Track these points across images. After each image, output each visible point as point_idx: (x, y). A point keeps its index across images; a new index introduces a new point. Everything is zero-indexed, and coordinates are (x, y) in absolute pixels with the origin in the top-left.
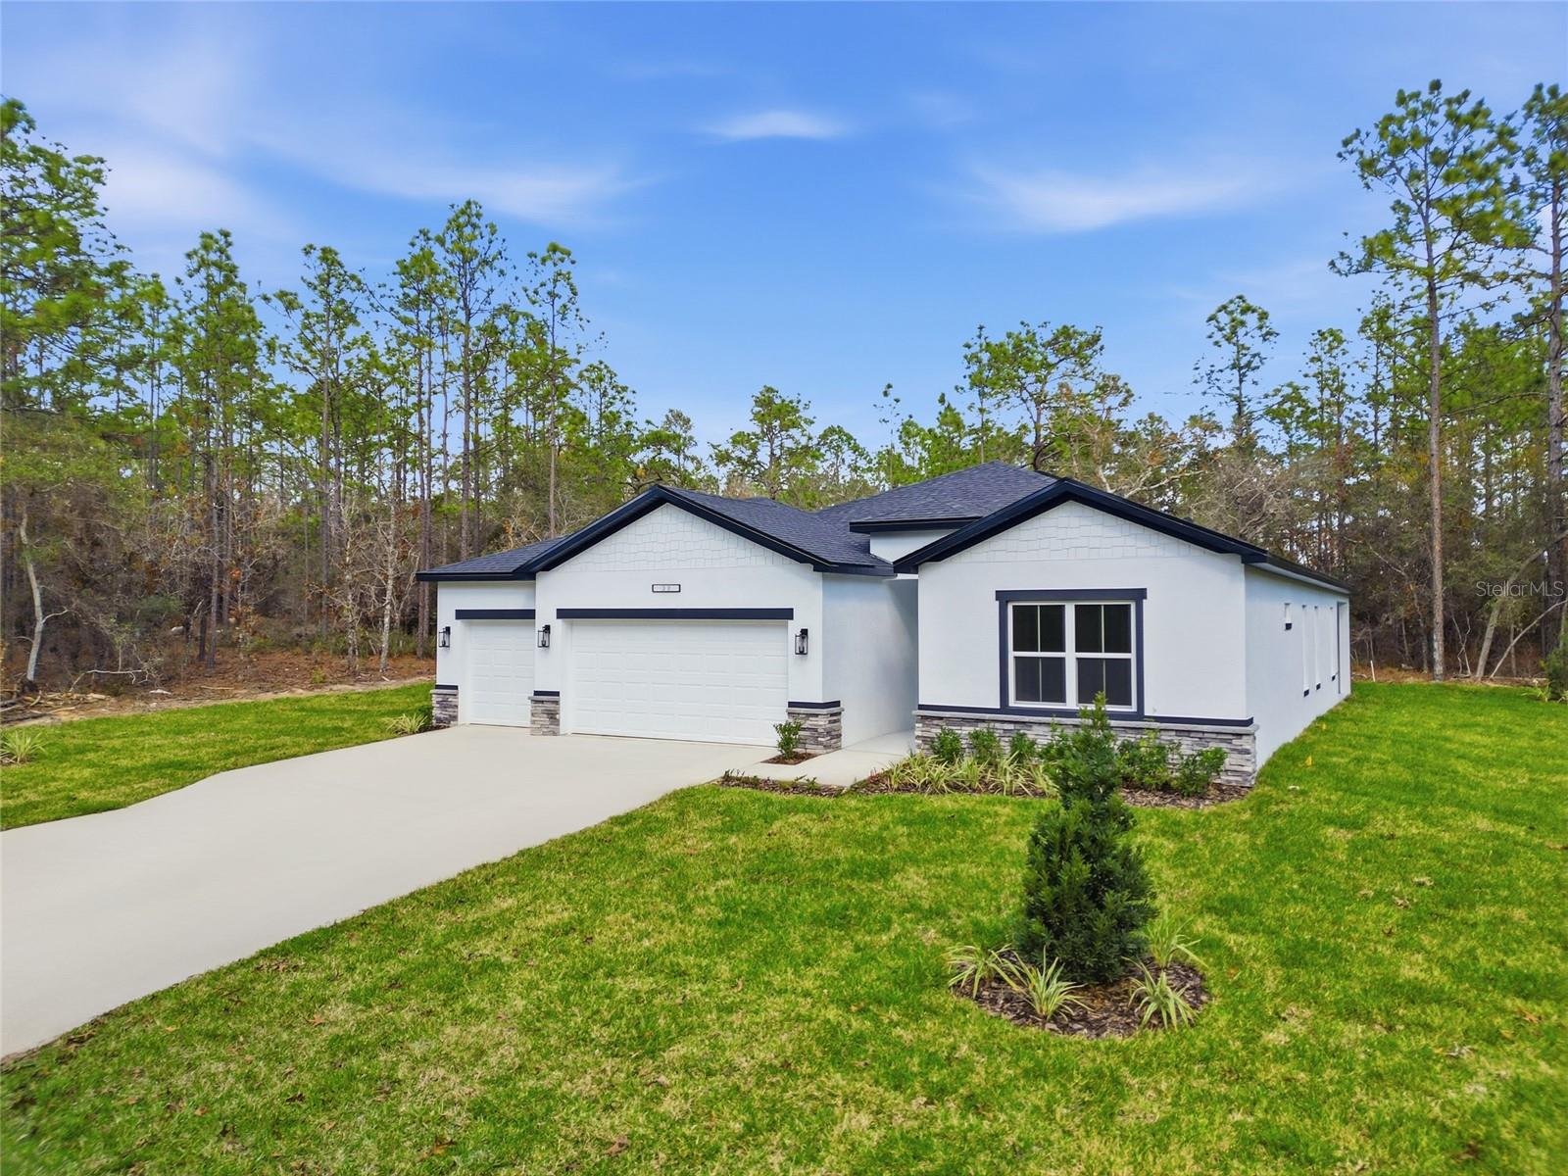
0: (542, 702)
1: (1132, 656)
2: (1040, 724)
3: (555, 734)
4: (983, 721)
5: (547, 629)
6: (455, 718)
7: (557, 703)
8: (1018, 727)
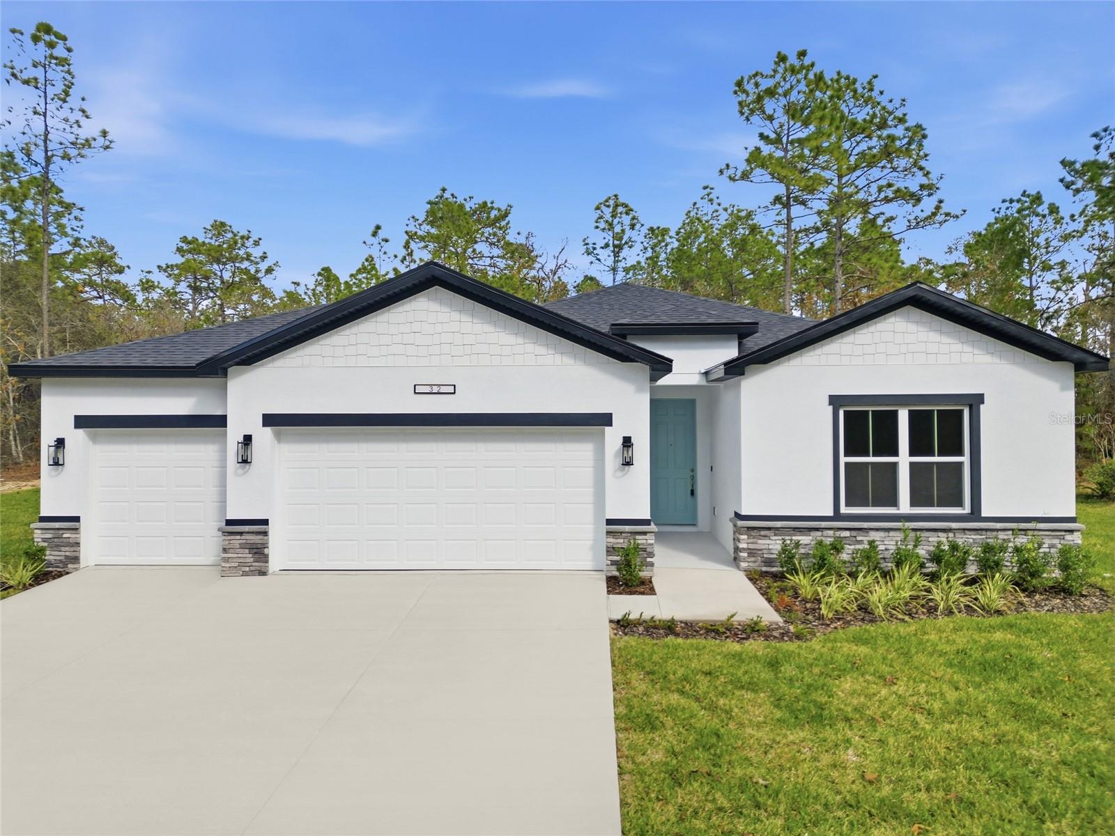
0: (241, 533)
1: (965, 459)
2: (877, 530)
3: (263, 573)
4: (817, 529)
5: (248, 439)
6: (76, 559)
7: (265, 533)
8: (854, 533)
